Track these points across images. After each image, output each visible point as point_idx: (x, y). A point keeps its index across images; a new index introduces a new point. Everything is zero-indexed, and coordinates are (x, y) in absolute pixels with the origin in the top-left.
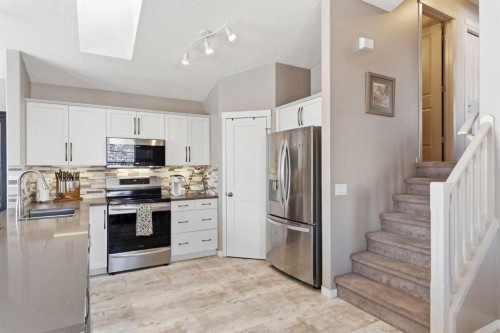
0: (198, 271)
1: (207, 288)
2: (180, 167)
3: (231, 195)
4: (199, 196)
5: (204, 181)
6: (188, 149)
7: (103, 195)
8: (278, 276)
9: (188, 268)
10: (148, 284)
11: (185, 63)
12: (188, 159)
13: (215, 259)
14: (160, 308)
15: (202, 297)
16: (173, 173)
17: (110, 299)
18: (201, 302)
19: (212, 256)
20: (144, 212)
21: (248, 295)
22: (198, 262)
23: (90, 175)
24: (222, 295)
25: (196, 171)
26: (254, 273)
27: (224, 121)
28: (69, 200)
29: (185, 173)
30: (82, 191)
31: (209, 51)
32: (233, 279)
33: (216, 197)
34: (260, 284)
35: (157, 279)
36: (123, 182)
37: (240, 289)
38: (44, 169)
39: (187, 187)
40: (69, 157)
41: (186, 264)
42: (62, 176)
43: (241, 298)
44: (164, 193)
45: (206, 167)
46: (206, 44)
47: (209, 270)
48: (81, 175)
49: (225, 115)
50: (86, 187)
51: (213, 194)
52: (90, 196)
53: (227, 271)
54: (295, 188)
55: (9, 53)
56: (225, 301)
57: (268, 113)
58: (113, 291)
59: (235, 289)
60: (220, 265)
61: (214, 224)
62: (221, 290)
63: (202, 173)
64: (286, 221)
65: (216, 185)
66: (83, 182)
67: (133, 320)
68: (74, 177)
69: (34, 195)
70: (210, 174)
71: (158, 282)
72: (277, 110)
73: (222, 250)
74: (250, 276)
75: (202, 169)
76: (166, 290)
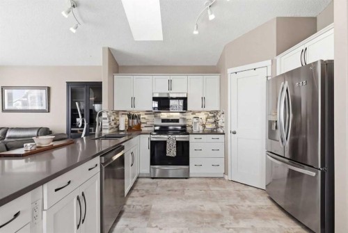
0: (206, 188)
1: (208, 206)
2: (199, 112)
3: (234, 133)
4: (212, 132)
5: (216, 122)
6: (203, 99)
7: (152, 129)
8: (276, 211)
9: (199, 184)
10: (169, 191)
11: (196, 32)
12: (203, 106)
13: (221, 181)
14: (167, 214)
15: (201, 214)
16: (194, 116)
17: (142, 196)
18: (199, 218)
19: (220, 178)
20: (171, 140)
21: (243, 224)
22: (208, 181)
23: (146, 116)
24: (219, 216)
25: (210, 115)
26: (252, 201)
27: (229, 75)
28: (134, 131)
29: (203, 116)
30: (142, 125)
31: (212, 17)
32: (232, 202)
33: (223, 134)
34: (256, 214)
35: (176, 188)
36: (163, 121)
37: (236, 215)
38: (124, 112)
39: (204, 126)
40: (133, 106)
41: (199, 180)
42: (131, 117)
43: (235, 225)
44: (188, 129)
45: (217, 112)
46: (209, 11)
47: (215, 189)
48: (141, 117)
49: (229, 71)
50: (144, 123)
51: (222, 131)
52: (146, 129)
53: (229, 194)
54: (298, 129)
55: (104, 48)
56: (219, 224)
57: (269, 62)
58: (147, 191)
59: (232, 213)
60: (224, 187)
61: (222, 153)
62: (219, 210)
63: (214, 116)
64: (287, 161)
65: (223, 125)
66: (142, 121)
67: (147, 219)
68: (137, 117)
69: (118, 127)
70: (220, 116)
71: (176, 191)
72: (278, 58)
73: (227, 175)
74: (248, 203)
75: (215, 114)
76: (178, 199)
